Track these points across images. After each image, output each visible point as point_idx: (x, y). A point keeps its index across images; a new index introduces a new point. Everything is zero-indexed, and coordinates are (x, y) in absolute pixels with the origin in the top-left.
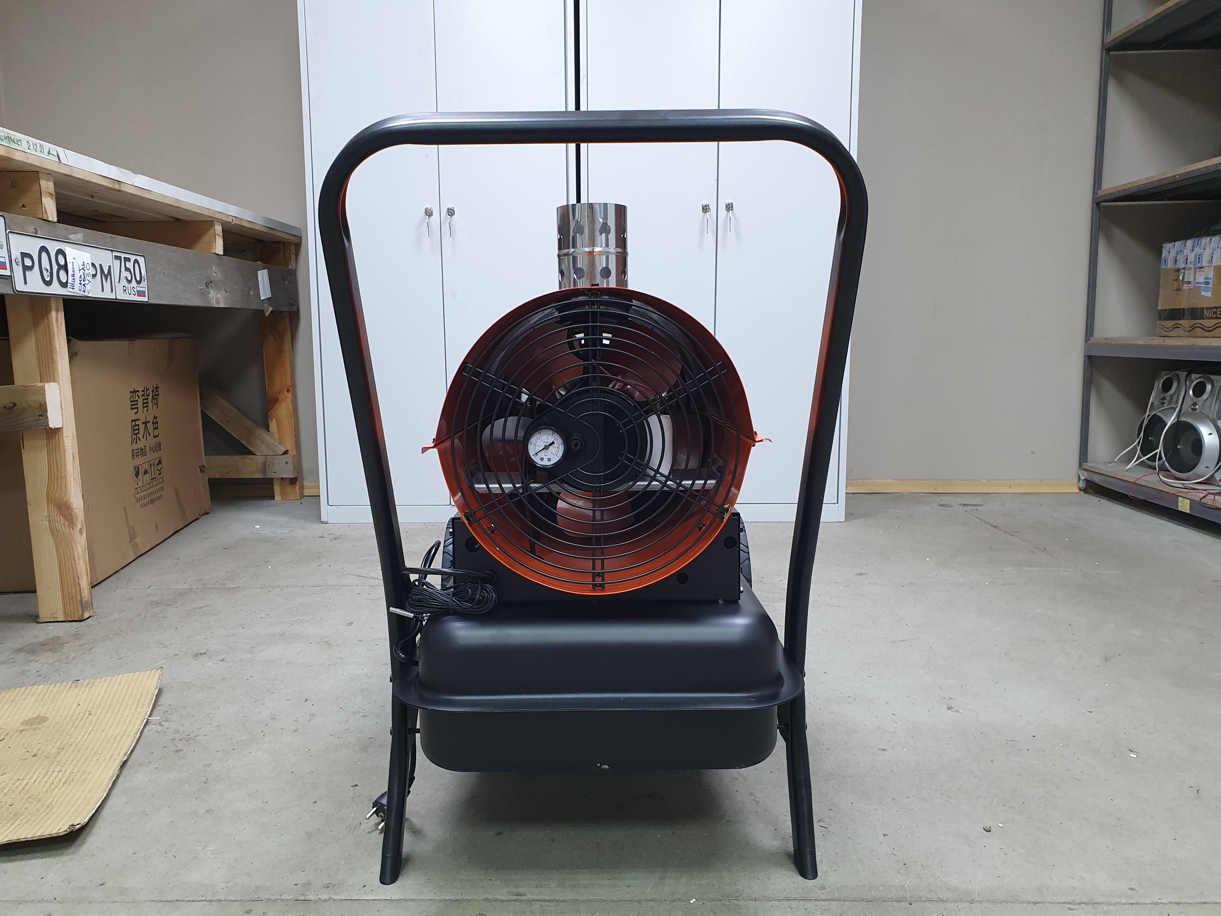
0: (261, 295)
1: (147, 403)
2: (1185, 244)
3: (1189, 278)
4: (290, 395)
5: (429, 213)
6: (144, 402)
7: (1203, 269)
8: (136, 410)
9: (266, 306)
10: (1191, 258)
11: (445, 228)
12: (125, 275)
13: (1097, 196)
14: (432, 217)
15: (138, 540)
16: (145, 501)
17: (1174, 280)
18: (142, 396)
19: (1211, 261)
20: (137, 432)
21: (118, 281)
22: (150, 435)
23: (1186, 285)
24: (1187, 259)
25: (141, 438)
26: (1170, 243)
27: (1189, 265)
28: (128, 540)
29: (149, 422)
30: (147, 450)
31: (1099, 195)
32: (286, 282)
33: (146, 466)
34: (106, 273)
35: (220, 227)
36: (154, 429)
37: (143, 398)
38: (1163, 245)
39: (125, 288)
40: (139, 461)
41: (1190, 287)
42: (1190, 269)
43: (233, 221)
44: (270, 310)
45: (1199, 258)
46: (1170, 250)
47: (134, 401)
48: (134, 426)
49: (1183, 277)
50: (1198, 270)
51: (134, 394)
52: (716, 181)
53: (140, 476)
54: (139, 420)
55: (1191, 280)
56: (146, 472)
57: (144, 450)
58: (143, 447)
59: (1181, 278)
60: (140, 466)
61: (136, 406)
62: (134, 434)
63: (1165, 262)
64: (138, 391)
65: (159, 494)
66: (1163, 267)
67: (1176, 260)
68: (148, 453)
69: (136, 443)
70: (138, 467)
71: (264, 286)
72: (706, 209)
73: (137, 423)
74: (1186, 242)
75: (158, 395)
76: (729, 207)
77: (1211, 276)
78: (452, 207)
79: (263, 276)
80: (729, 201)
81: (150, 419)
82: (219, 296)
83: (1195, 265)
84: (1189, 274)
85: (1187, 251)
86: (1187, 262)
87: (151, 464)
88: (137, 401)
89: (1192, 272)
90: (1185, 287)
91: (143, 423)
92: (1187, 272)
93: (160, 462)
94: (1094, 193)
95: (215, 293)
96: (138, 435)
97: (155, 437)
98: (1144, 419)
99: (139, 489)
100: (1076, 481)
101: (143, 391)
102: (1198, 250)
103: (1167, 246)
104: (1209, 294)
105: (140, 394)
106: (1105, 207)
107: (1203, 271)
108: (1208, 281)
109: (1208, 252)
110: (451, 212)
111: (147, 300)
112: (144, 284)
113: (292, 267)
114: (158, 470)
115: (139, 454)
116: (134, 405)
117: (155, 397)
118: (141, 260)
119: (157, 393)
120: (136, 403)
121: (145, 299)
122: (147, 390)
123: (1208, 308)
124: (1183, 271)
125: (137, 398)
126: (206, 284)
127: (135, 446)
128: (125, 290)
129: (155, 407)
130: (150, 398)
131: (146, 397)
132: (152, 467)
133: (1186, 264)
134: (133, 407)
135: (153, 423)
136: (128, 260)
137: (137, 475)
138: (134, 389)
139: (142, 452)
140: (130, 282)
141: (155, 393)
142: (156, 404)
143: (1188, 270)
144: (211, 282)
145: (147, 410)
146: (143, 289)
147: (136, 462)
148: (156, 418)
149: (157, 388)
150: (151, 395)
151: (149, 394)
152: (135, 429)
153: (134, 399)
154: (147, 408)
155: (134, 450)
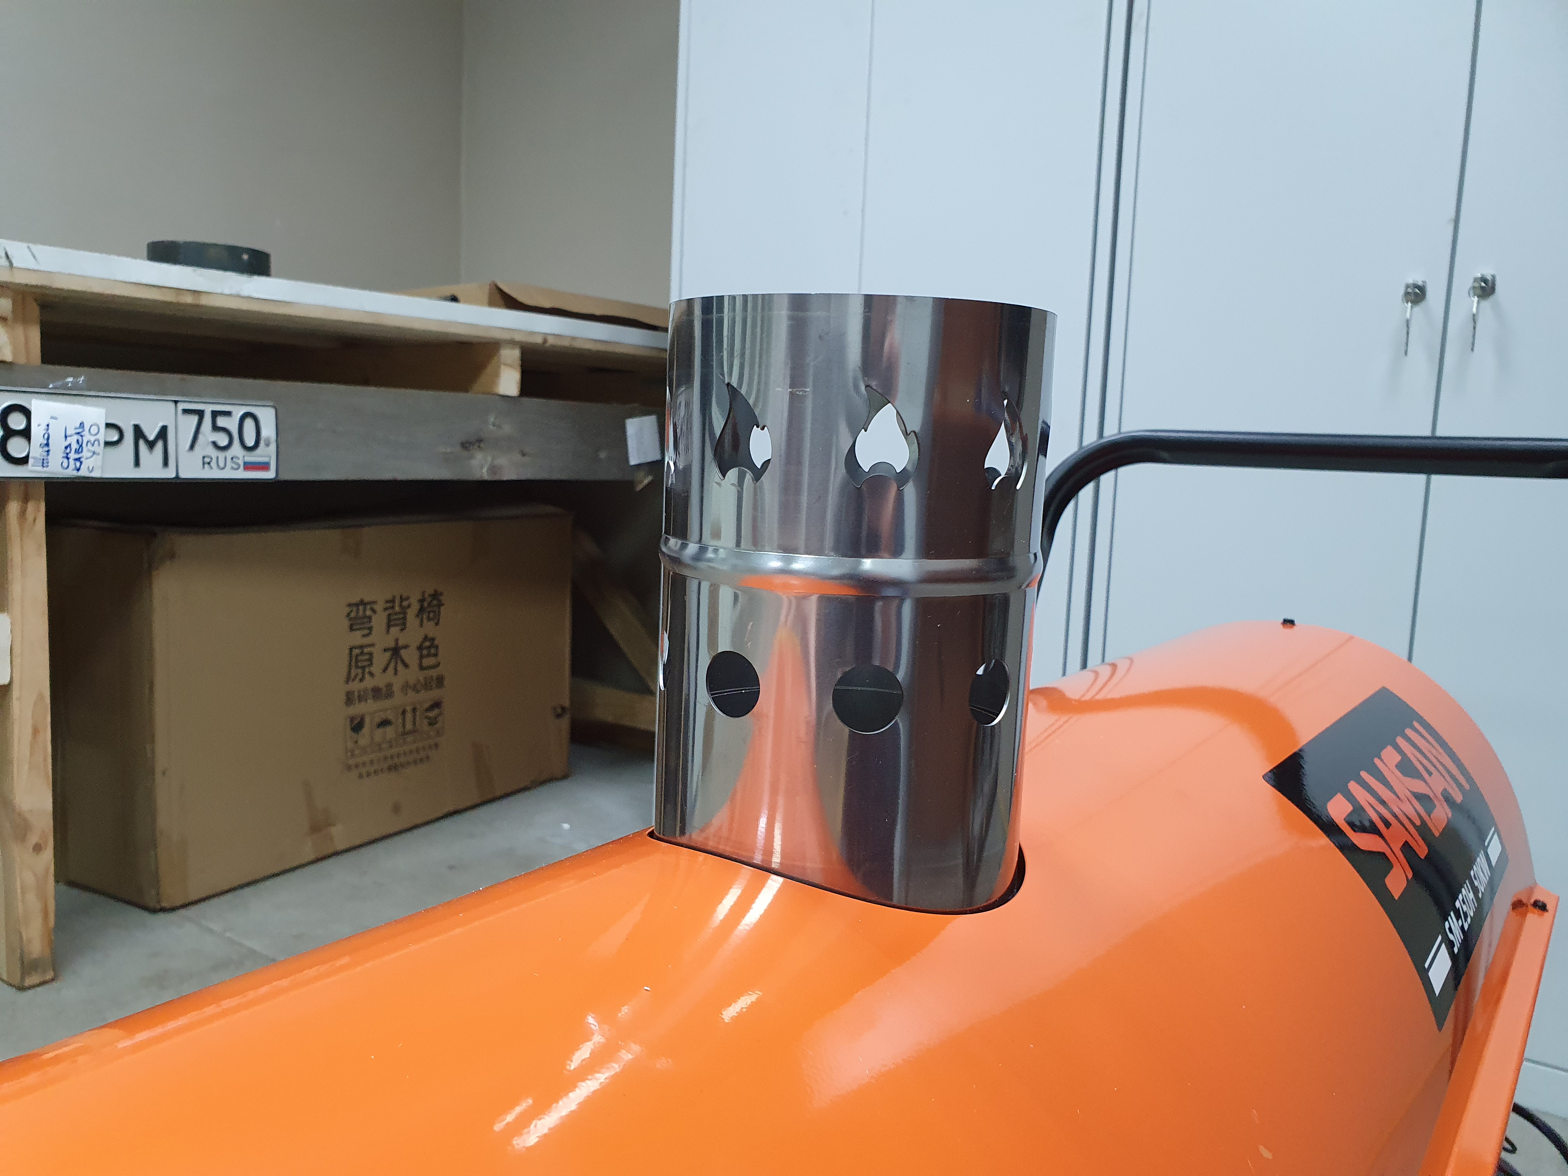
0: (629, 457)
1: (403, 619)
6: (391, 617)
8: (366, 632)
9: (643, 474)
12: (211, 439)
15: (336, 829)
16: (371, 768)
18: (385, 610)
20: (368, 663)
21: (187, 448)
22: (406, 666)
25: (377, 673)
28: (306, 831)
29: (406, 647)
30: (396, 688)
33: (390, 715)
34: (150, 437)
35: (517, 352)
36: (423, 656)
39: (206, 460)
40: (368, 708)
43: (547, 341)
44: (646, 481)
47: (361, 618)
48: (358, 656)
51: (361, 608)
53: (366, 730)
54: (372, 645)
56: (385, 723)
57: (385, 690)
58: (382, 686)
60: (368, 715)
61: (366, 625)
62: (357, 667)
64: (374, 602)
65: (422, 754)
68: (398, 694)
69: (361, 680)
70: (363, 717)
71: (638, 443)
73: (366, 650)
75: (441, 604)
79: (642, 427)
81: (412, 641)
82: (501, 462)
87: (404, 712)
88: (370, 617)
91: (386, 650)
93: (437, 705)
95: (489, 458)
96: (367, 669)
97: (424, 668)
99: (358, 751)
101: (389, 602)
105: (379, 607)
111: (274, 477)
112: (269, 450)
114: (426, 717)
115: (370, 697)
116: (359, 622)
117: (427, 609)
118: (265, 413)
119: (435, 603)
120: (366, 620)
121: (270, 475)
122: (404, 599)
125: (368, 613)
126: (462, 444)
127: (355, 686)
128: (207, 463)
129: (428, 623)
130: (412, 611)
131: (397, 610)
132: (409, 716)
134: (353, 627)
135: (420, 648)
136: (225, 414)
137: (356, 729)
138: (362, 600)
139: (378, 693)
140: (222, 448)
141: (429, 603)
142: (429, 619)
144: (479, 441)
145: (402, 630)
147: (358, 709)
148: (433, 639)
149: (436, 595)
150: (416, 607)
151: (409, 605)
152: (359, 661)
153: (361, 615)
154: (402, 627)
155: (352, 691)
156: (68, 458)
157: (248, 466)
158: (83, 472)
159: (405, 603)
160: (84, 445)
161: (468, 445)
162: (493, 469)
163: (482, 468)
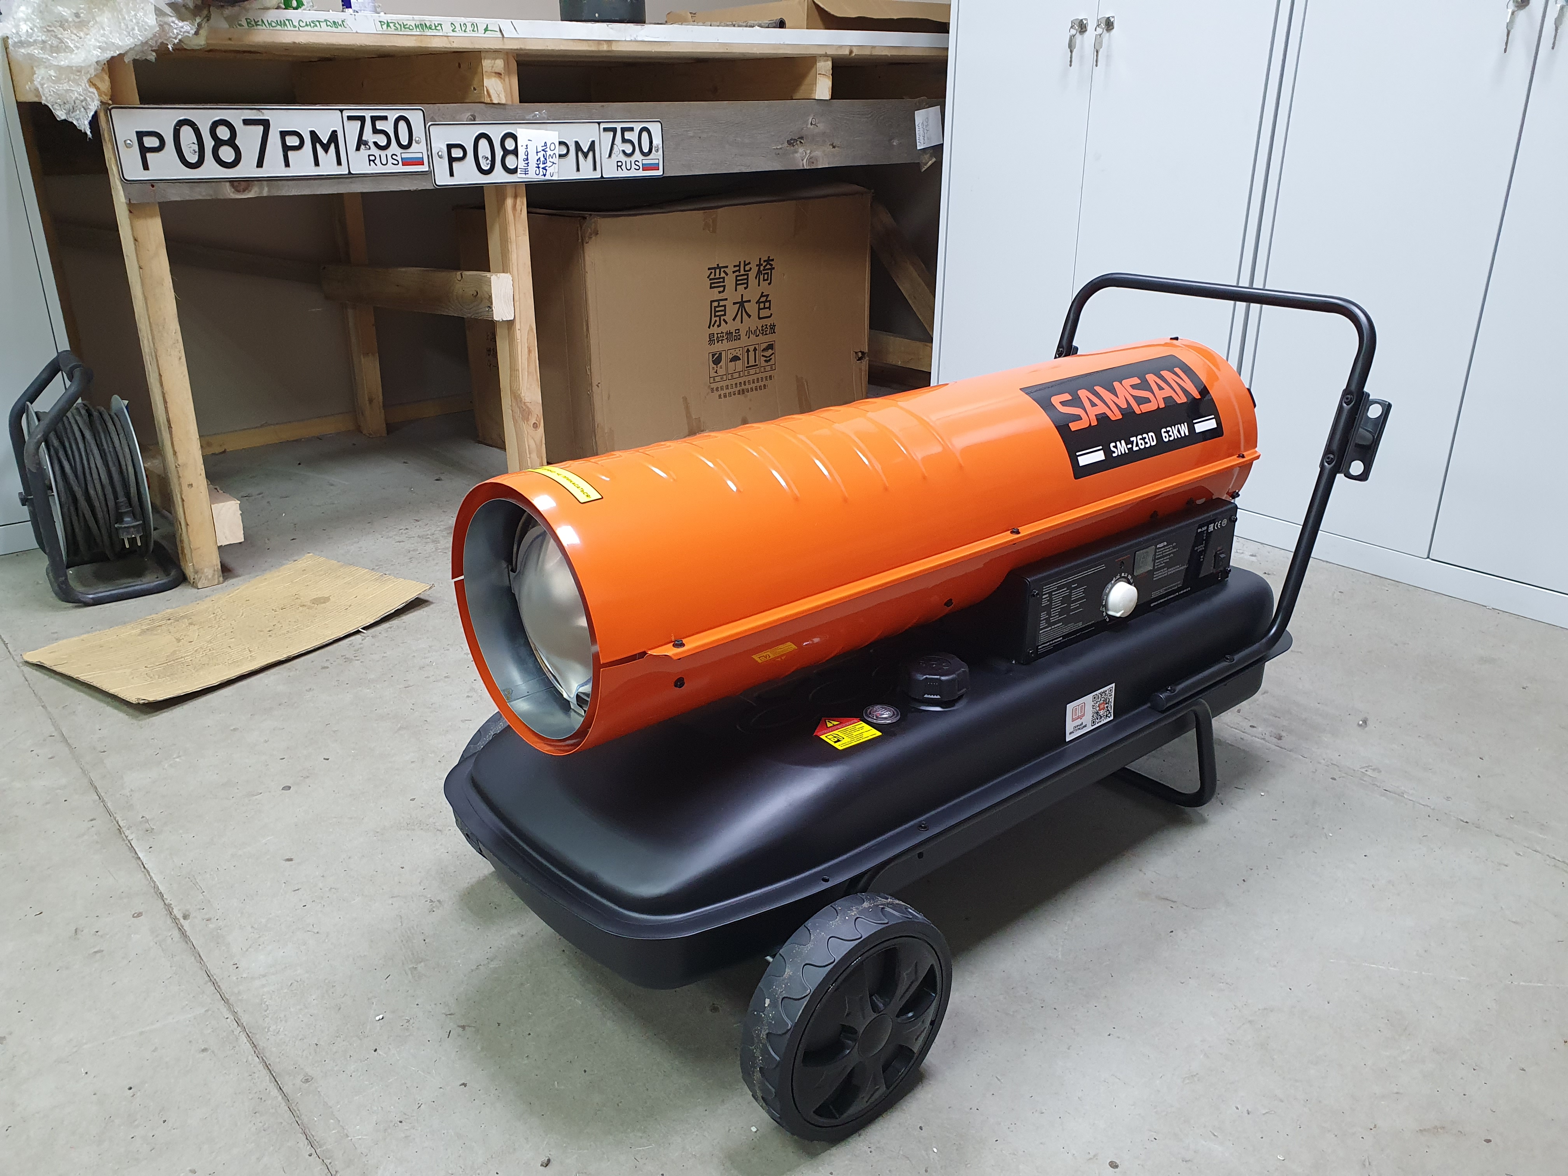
0: (918, 144)
1: (747, 279)
6: (738, 278)
8: (721, 289)
9: (923, 158)
12: (621, 149)
16: (727, 391)
18: (734, 272)
20: (723, 313)
21: (607, 156)
22: (749, 316)
25: (729, 320)
29: (749, 301)
30: (743, 333)
33: (739, 353)
34: (585, 150)
35: (830, 63)
36: (759, 309)
39: (620, 164)
40: (724, 347)
43: (851, 52)
44: (930, 163)
47: (719, 278)
48: (715, 307)
51: (718, 271)
53: (723, 363)
54: (726, 300)
56: (735, 359)
57: (734, 334)
58: (733, 331)
60: (724, 352)
61: (721, 284)
62: (715, 316)
64: (727, 267)
65: (762, 384)
68: (744, 337)
69: (719, 326)
70: (721, 353)
71: (926, 130)
73: (722, 303)
75: (773, 268)
78: (1111, 17)
81: (753, 297)
82: (818, 153)
87: (748, 351)
88: (723, 278)
91: (735, 304)
93: (770, 347)
95: (808, 152)
96: (722, 317)
97: (760, 318)
99: (717, 379)
101: (736, 266)
105: (729, 270)
110: (1109, 25)
111: (661, 174)
112: (657, 155)
114: (764, 355)
115: (724, 338)
116: (716, 282)
117: (763, 272)
118: (653, 127)
119: (768, 267)
120: (721, 280)
122: (747, 264)
125: (723, 275)
126: (789, 141)
127: (715, 330)
128: (620, 166)
129: (764, 283)
130: (752, 275)
131: (742, 273)
132: (751, 354)
134: (713, 285)
135: (758, 302)
136: (629, 129)
137: (717, 361)
138: (718, 265)
139: (730, 336)
140: (630, 155)
141: (764, 267)
142: (764, 280)
144: (802, 138)
146: (657, 161)
147: (718, 347)
148: (767, 296)
149: (769, 261)
150: (755, 270)
151: (751, 268)
152: (717, 311)
153: (717, 276)
154: (746, 285)
155: (714, 334)
156: (539, 167)
157: (646, 168)
158: (548, 177)
159: (747, 268)
160: (547, 158)
161: (792, 142)
162: (811, 160)
163: (802, 160)
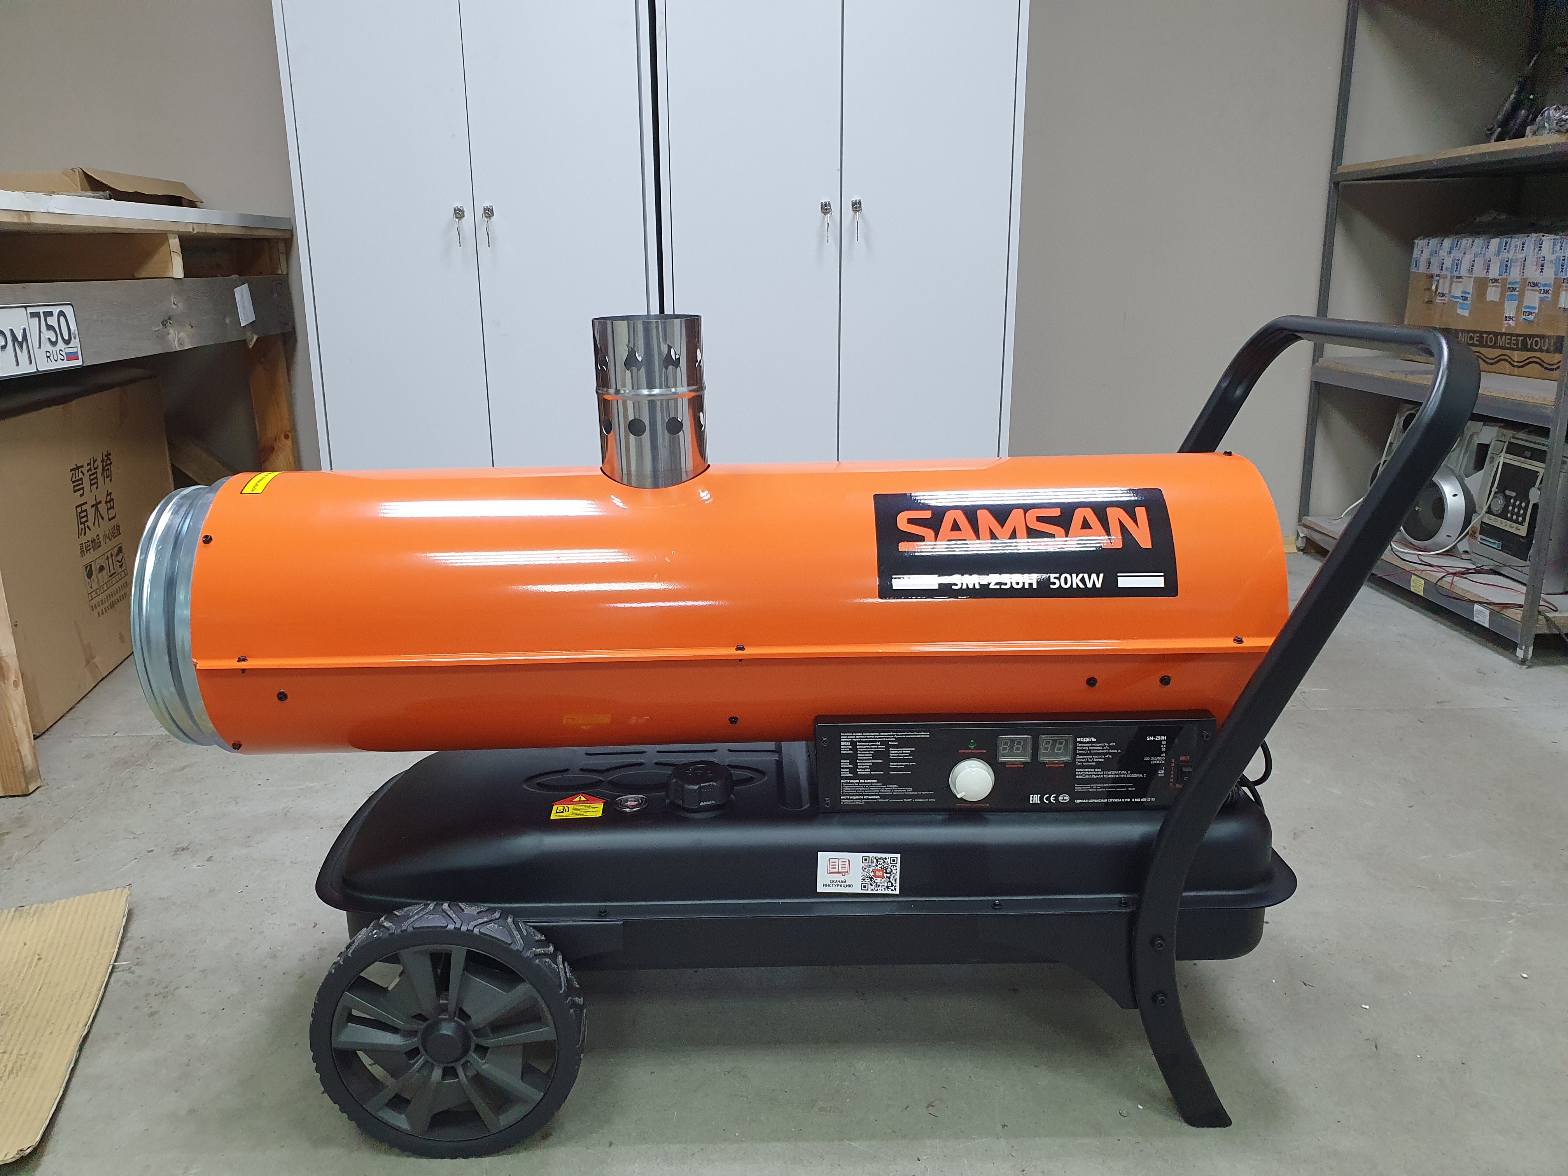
0: (241, 321)
1: (96, 478)
2: (1442, 243)
3: (1443, 289)
4: (289, 443)
5: (459, 213)
6: (92, 477)
7: (1460, 280)
8: (81, 492)
9: (249, 334)
10: (1448, 263)
11: (482, 233)
12: (47, 337)
13: (1336, 173)
14: (464, 220)
15: (97, 660)
16: (102, 607)
17: (1425, 290)
18: (88, 471)
19: (1471, 271)
20: (85, 519)
21: (38, 346)
22: (103, 518)
23: (1440, 298)
24: (1443, 264)
25: (91, 526)
26: (1424, 238)
27: (1444, 272)
28: (84, 662)
29: (100, 502)
30: (101, 538)
31: (1338, 172)
32: (276, 295)
33: (101, 561)
34: (20, 340)
35: (177, 240)
36: (108, 509)
37: (90, 473)
38: (1416, 241)
39: (48, 354)
40: (90, 557)
41: (1445, 300)
42: (1445, 277)
43: (193, 230)
44: (255, 339)
45: (1457, 265)
46: (1424, 248)
47: (78, 480)
48: (80, 513)
49: (1437, 288)
50: (1455, 280)
51: (77, 471)
52: (840, 171)
53: (94, 576)
54: (86, 503)
55: (1446, 291)
56: (102, 568)
57: (97, 541)
58: (95, 538)
59: (1434, 288)
60: (92, 563)
61: (81, 486)
62: (81, 523)
63: (1416, 264)
64: (82, 466)
65: (122, 593)
66: (1413, 270)
67: (1430, 263)
68: (102, 543)
69: (85, 534)
70: (91, 565)
71: (244, 308)
72: (826, 208)
73: (84, 507)
74: (1443, 241)
75: (111, 463)
76: (857, 206)
77: (1470, 290)
78: (490, 206)
79: (242, 294)
80: (857, 198)
81: (102, 497)
82: (182, 335)
83: (1452, 273)
84: (1444, 284)
85: (1443, 253)
86: (1442, 267)
87: (108, 558)
88: (82, 478)
89: (1448, 281)
90: (1439, 300)
91: (92, 506)
92: (1441, 280)
93: (120, 550)
94: (1333, 169)
95: (176, 333)
96: (86, 524)
97: (110, 520)
98: (1380, 464)
99: (94, 594)
100: (1295, 537)
101: (88, 465)
102: (1456, 254)
103: (1420, 243)
104: (1466, 313)
105: (85, 470)
106: (1345, 186)
107: (1461, 282)
108: (1467, 295)
109: (1469, 257)
110: (489, 212)
111: (81, 364)
112: (76, 342)
113: (282, 272)
114: (118, 561)
115: (91, 547)
116: (77, 485)
117: (106, 468)
118: (68, 311)
119: (108, 462)
120: (80, 482)
121: (78, 363)
122: (94, 462)
123: (1463, 331)
124: (1438, 278)
125: (81, 476)
126: (162, 323)
127: (84, 539)
128: (49, 357)
129: (107, 480)
130: (99, 471)
131: (93, 471)
132: (110, 560)
133: (1442, 269)
134: (76, 488)
135: (106, 502)
136: (50, 314)
137: (90, 575)
138: (76, 465)
139: (95, 544)
140: (54, 344)
141: (106, 462)
142: (108, 477)
143: (1443, 278)
144: (170, 319)
145: (97, 488)
146: (75, 350)
147: (88, 559)
148: (111, 494)
149: (108, 455)
150: (100, 467)
151: (98, 466)
152: (82, 517)
153: (77, 478)
154: (96, 485)
155: (82, 544)
157: (68, 357)
159: (96, 465)
161: (165, 323)
162: (180, 342)
163: (175, 342)
